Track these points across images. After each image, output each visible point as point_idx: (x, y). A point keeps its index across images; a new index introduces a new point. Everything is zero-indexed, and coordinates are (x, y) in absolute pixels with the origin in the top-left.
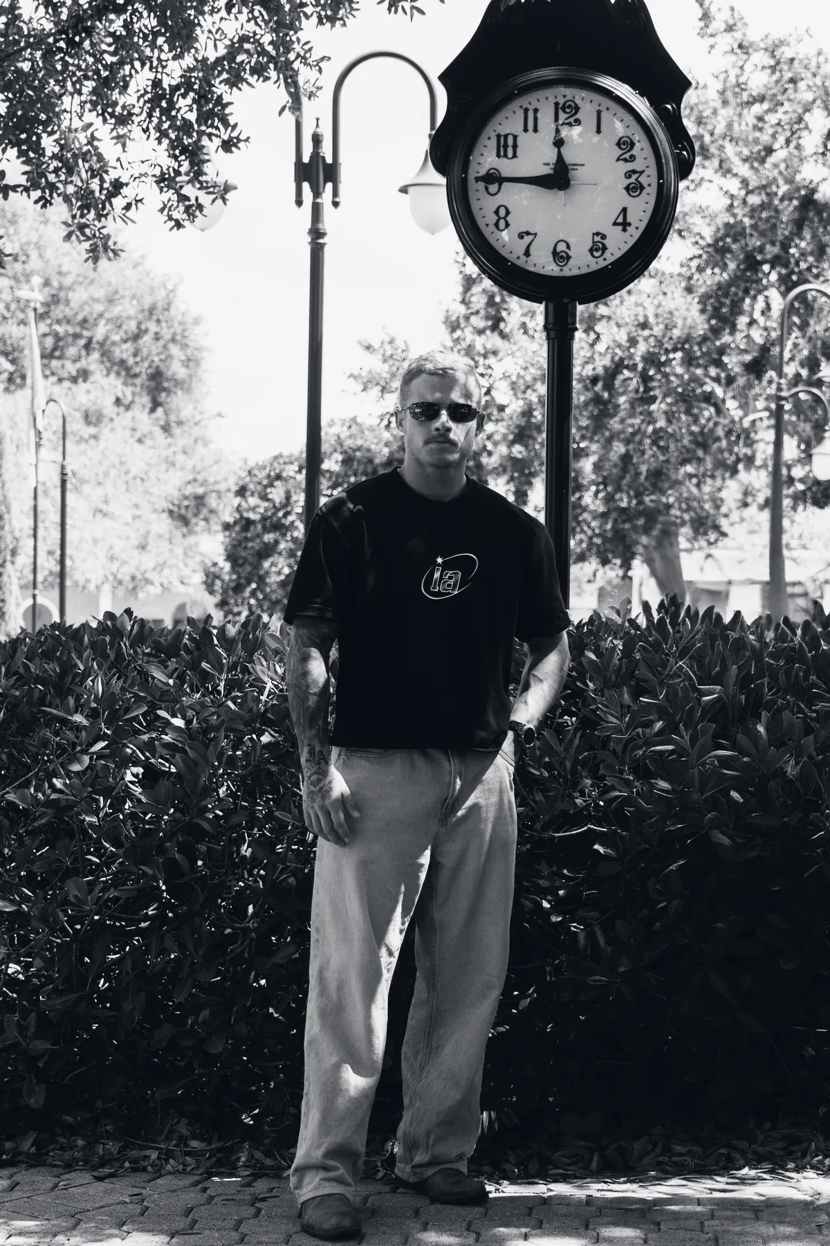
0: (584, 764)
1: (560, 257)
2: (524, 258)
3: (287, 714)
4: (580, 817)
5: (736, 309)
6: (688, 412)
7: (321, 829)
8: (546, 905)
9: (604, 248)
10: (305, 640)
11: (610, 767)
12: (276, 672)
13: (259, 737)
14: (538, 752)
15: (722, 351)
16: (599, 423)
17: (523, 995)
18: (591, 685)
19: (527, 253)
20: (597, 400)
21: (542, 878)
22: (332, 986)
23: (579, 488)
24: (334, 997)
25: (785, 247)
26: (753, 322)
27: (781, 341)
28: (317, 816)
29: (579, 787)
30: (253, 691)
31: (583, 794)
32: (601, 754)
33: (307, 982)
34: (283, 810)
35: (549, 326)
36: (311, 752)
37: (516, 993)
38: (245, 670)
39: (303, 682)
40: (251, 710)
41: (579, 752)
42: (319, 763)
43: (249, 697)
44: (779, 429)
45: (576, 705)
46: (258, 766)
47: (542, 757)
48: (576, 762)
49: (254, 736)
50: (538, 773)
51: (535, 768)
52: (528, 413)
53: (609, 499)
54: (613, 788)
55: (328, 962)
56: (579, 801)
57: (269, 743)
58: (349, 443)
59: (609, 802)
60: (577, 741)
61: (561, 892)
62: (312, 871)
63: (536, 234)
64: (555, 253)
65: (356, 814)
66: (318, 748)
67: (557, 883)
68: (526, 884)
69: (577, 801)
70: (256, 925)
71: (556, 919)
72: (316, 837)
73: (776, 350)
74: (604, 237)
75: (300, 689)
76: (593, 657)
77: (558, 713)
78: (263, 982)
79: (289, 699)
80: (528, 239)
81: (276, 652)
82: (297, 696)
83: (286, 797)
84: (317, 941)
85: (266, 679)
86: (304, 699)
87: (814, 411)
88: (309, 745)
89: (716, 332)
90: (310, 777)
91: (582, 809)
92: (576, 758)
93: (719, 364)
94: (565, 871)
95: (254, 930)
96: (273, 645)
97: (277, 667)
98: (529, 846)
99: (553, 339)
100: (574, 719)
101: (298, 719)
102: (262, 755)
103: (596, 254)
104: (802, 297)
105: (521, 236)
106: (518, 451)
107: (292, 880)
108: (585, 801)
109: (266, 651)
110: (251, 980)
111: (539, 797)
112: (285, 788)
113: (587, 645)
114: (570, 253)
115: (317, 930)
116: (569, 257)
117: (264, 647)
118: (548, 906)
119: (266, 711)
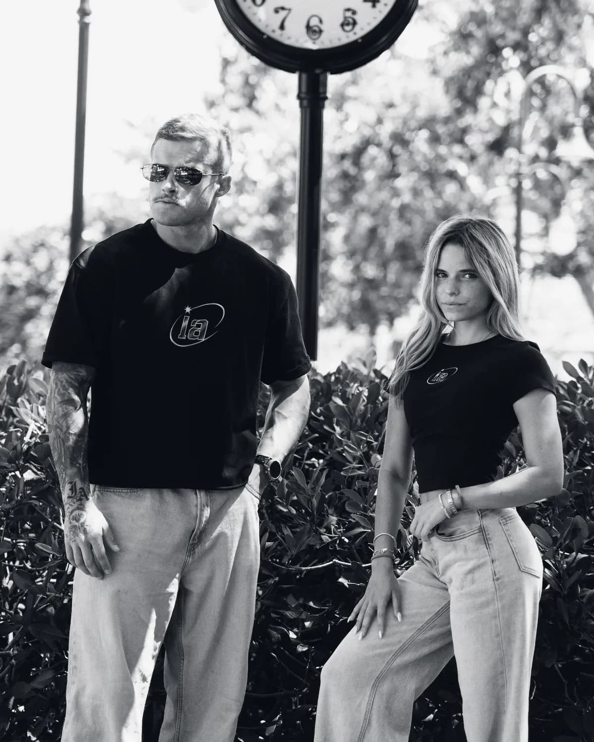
0: (330, 502)
1: (312, 31)
2: (278, 32)
3: (48, 453)
4: (326, 552)
5: (479, 91)
6: (433, 187)
7: (82, 562)
8: (292, 635)
9: (355, 23)
10: (64, 383)
11: (355, 506)
12: (38, 414)
13: (22, 473)
14: (286, 490)
15: (465, 131)
16: (347, 197)
17: (270, 723)
18: (338, 429)
19: (282, 27)
20: (345, 175)
21: (289, 609)
22: (87, 712)
23: (328, 258)
24: (89, 722)
25: (526, 32)
26: (494, 105)
27: (521, 122)
28: (79, 549)
29: (325, 524)
30: (17, 431)
31: (329, 531)
32: (347, 492)
33: (64, 706)
34: (45, 542)
35: (303, 95)
36: (74, 489)
37: (263, 722)
38: (10, 413)
39: (64, 424)
40: (15, 448)
41: (325, 489)
42: (80, 500)
43: (14, 436)
44: (519, 203)
45: (323, 447)
46: (21, 501)
47: (289, 494)
48: (322, 500)
49: (18, 473)
50: (285, 510)
51: (283, 506)
52: (280, 187)
53: (357, 269)
54: (357, 525)
55: (84, 688)
56: (325, 538)
57: (32, 481)
58: (110, 215)
59: (353, 539)
60: (323, 480)
61: (307, 624)
62: (70, 601)
63: (290, 10)
64: (308, 27)
65: (115, 548)
66: (79, 485)
67: (303, 616)
68: (273, 615)
69: (323, 537)
70: (16, 652)
71: (301, 649)
72: (74, 569)
73: (515, 132)
74: (354, 13)
75: (61, 430)
76: (339, 402)
77: (306, 455)
78: (22, 708)
79: (50, 439)
80: (283, 14)
81: (39, 395)
82: (58, 437)
83: (47, 530)
84: (75, 668)
85: (29, 421)
86: (65, 440)
87: (552, 187)
88: (71, 483)
89: (459, 112)
90: (72, 512)
91: (328, 544)
92: (323, 496)
93: (461, 141)
94: (311, 604)
95: (15, 657)
96: (38, 389)
97: (40, 408)
98: (277, 579)
99: (306, 107)
100: (321, 461)
101: (60, 458)
102: (24, 492)
103: (347, 28)
104: (541, 81)
105: (277, 11)
106: (270, 222)
107: (51, 610)
108: (330, 537)
109: (29, 395)
110: (11, 706)
111: (287, 532)
112: (46, 522)
113: (334, 391)
114: (323, 27)
115: (75, 657)
116: (321, 31)
117: (28, 392)
118: (295, 636)
119: (29, 449)
